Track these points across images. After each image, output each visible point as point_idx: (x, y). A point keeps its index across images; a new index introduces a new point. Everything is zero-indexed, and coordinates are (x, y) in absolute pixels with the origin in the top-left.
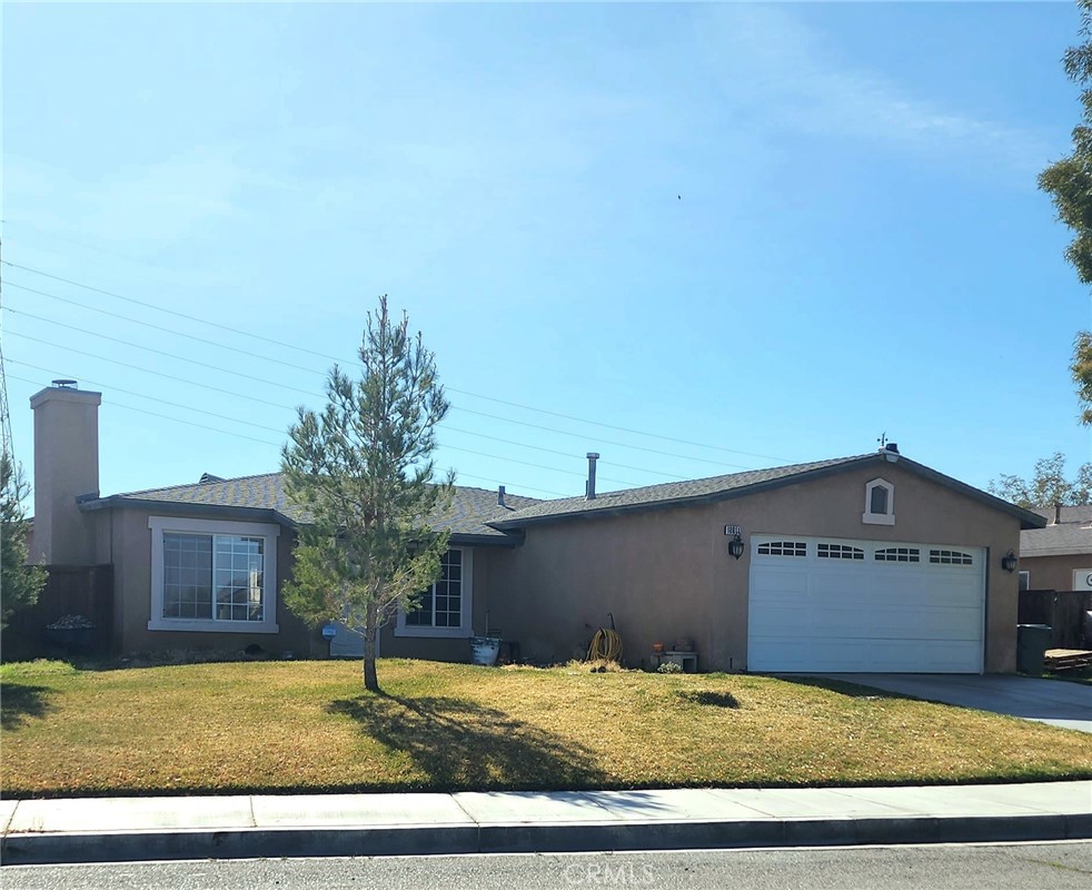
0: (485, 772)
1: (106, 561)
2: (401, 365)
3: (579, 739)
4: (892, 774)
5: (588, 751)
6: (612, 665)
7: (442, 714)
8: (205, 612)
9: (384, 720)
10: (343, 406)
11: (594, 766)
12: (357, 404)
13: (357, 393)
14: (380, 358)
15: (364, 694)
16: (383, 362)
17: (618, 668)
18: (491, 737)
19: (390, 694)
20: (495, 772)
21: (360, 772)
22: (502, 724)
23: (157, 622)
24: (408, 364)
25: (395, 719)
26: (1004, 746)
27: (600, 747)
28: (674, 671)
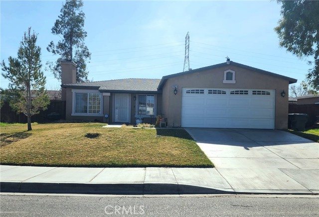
8: (86, 111)
23: (73, 114)
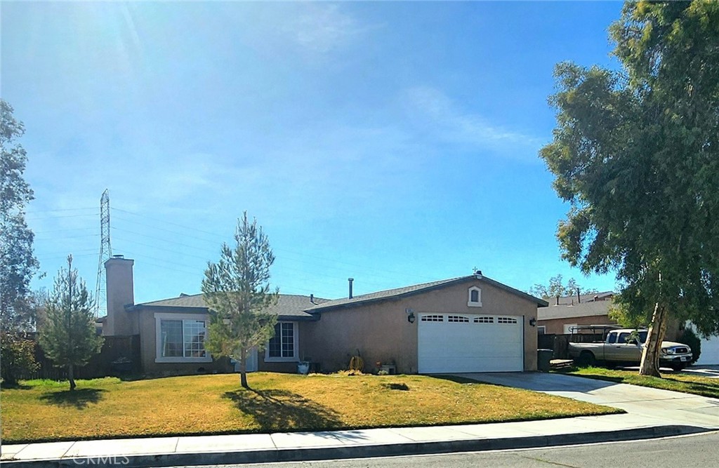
0: (287, 423)
1: (138, 333)
2: (253, 241)
3: (333, 407)
4: (474, 419)
5: (336, 412)
6: (358, 372)
7: (273, 397)
8: (180, 354)
9: (246, 400)
10: (228, 260)
11: (338, 419)
12: (234, 259)
13: (234, 254)
14: (244, 238)
15: (240, 389)
16: (245, 240)
17: (360, 373)
18: (293, 407)
19: (252, 388)
20: (291, 423)
21: (230, 425)
22: (299, 401)
23: (159, 359)
24: (257, 240)
25: (251, 400)
26: (525, 404)
27: (342, 411)
28: (385, 374)
